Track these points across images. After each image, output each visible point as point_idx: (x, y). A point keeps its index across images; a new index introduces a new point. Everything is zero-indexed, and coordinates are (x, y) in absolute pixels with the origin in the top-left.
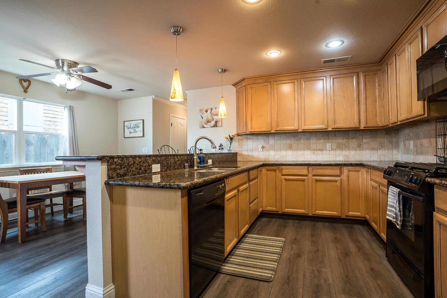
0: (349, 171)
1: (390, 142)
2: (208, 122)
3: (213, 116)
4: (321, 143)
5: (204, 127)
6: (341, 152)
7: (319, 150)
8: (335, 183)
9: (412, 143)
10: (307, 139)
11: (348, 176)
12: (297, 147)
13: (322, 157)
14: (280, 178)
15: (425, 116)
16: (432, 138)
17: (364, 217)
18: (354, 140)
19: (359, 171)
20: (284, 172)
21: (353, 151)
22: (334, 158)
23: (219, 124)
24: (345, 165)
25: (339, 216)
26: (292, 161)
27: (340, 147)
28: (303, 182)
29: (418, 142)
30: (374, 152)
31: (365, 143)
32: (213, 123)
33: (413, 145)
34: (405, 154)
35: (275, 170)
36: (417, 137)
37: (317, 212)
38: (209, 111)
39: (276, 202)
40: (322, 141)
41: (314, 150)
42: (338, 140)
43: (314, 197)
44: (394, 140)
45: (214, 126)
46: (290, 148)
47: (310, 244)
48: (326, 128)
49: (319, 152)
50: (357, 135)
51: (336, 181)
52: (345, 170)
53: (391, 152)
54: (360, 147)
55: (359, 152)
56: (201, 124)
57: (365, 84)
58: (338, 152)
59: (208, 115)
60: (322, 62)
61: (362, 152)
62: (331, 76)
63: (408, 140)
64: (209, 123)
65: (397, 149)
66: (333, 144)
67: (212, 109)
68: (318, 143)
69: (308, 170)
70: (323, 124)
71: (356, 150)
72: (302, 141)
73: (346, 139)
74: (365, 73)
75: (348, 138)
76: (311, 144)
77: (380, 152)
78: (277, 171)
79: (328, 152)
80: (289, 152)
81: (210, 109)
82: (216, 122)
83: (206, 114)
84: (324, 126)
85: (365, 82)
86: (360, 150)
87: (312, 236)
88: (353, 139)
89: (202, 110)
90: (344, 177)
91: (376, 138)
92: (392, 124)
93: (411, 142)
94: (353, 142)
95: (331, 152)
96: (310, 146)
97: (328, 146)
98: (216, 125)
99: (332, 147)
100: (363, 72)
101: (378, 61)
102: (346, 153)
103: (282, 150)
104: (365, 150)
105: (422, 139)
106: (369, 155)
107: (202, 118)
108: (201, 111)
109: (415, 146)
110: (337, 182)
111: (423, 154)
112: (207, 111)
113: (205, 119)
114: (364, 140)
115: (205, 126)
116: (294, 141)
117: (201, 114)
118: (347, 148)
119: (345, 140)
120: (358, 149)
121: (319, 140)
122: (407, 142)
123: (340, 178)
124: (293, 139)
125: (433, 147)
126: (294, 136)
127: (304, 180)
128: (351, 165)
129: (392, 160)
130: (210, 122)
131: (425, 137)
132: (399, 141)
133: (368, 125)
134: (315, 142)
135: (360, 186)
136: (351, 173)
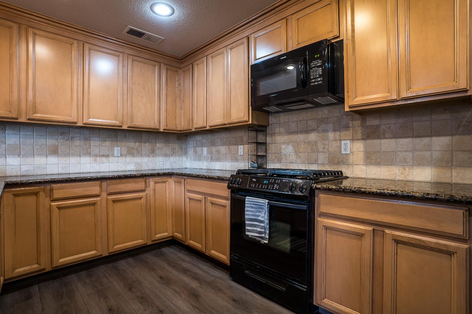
0: (155, 183)
1: (180, 148)
4: (107, 146)
6: (132, 159)
7: (103, 156)
8: (139, 201)
9: (205, 150)
10: (86, 139)
11: (155, 190)
12: (68, 151)
13: (107, 165)
14: (48, 206)
15: (248, 123)
16: (232, 145)
17: (172, 236)
18: (147, 145)
19: (165, 182)
20: (56, 195)
21: (146, 157)
22: (123, 167)
24: (152, 175)
25: (145, 244)
26: (58, 174)
27: (130, 153)
28: (92, 207)
29: (214, 149)
30: (167, 158)
31: (159, 148)
33: (207, 152)
34: (195, 160)
35: (36, 194)
36: (213, 144)
37: (116, 247)
39: (38, 253)
40: (107, 143)
41: (96, 156)
42: (129, 143)
43: (111, 227)
44: (184, 146)
46: (54, 152)
47: (140, 306)
48: (121, 125)
49: (104, 159)
50: (150, 139)
51: (140, 198)
52: (151, 181)
53: (181, 158)
54: (153, 153)
55: (152, 158)
57: (167, 79)
58: (129, 159)
60: (127, 30)
61: (155, 158)
62: (130, 55)
63: (200, 147)
65: (186, 155)
66: (123, 149)
68: (102, 146)
69: (101, 187)
70: (116, 120)
71: (149, 156)
72: (77, 142)
73: (139, 142)
74: (168, 67)
75: (141, 142)
76: (92, 147)
77: (172, 159)
78: (42, 194)
79: (116, 158)
80: (52, 160)
84: (118, 122)
85: (167, 76)
86: (153, 157)
87: (130, 289)
88: (146, 143)
90: (150, 191)
91: (168, 143)
92: (196, 129)
93: (204, 148)
94: (146, 147)
95: (121, 159)
96: (89, 150)
97: (117, 150)
99: (122, 152)
100: (165, 64)
101: (180, 57)
102: (138, 160)
103: (37, 155)
104: (158, 157)
105: (219, 146)
106: (162, 162)
109: (210, 152)
110: (142, 199)
111: (220, 160)
114: (158, 145)
116: (61, 141)
118: (139, 153)
119: (137, 144)
120: (152, 155)
121: (104, 141)
122: (199, 149)
123: (145, 194)
124: (60, 137)
125: (233, 154)
126: (62, 134)
127: (94, 204)
128: (158, 175)
129: (182, 167)
131: (223, 144)
132: (188, 147)
133: (168, 128)
134: (97, 145)
135: (167, 200)
136: (157, 185)
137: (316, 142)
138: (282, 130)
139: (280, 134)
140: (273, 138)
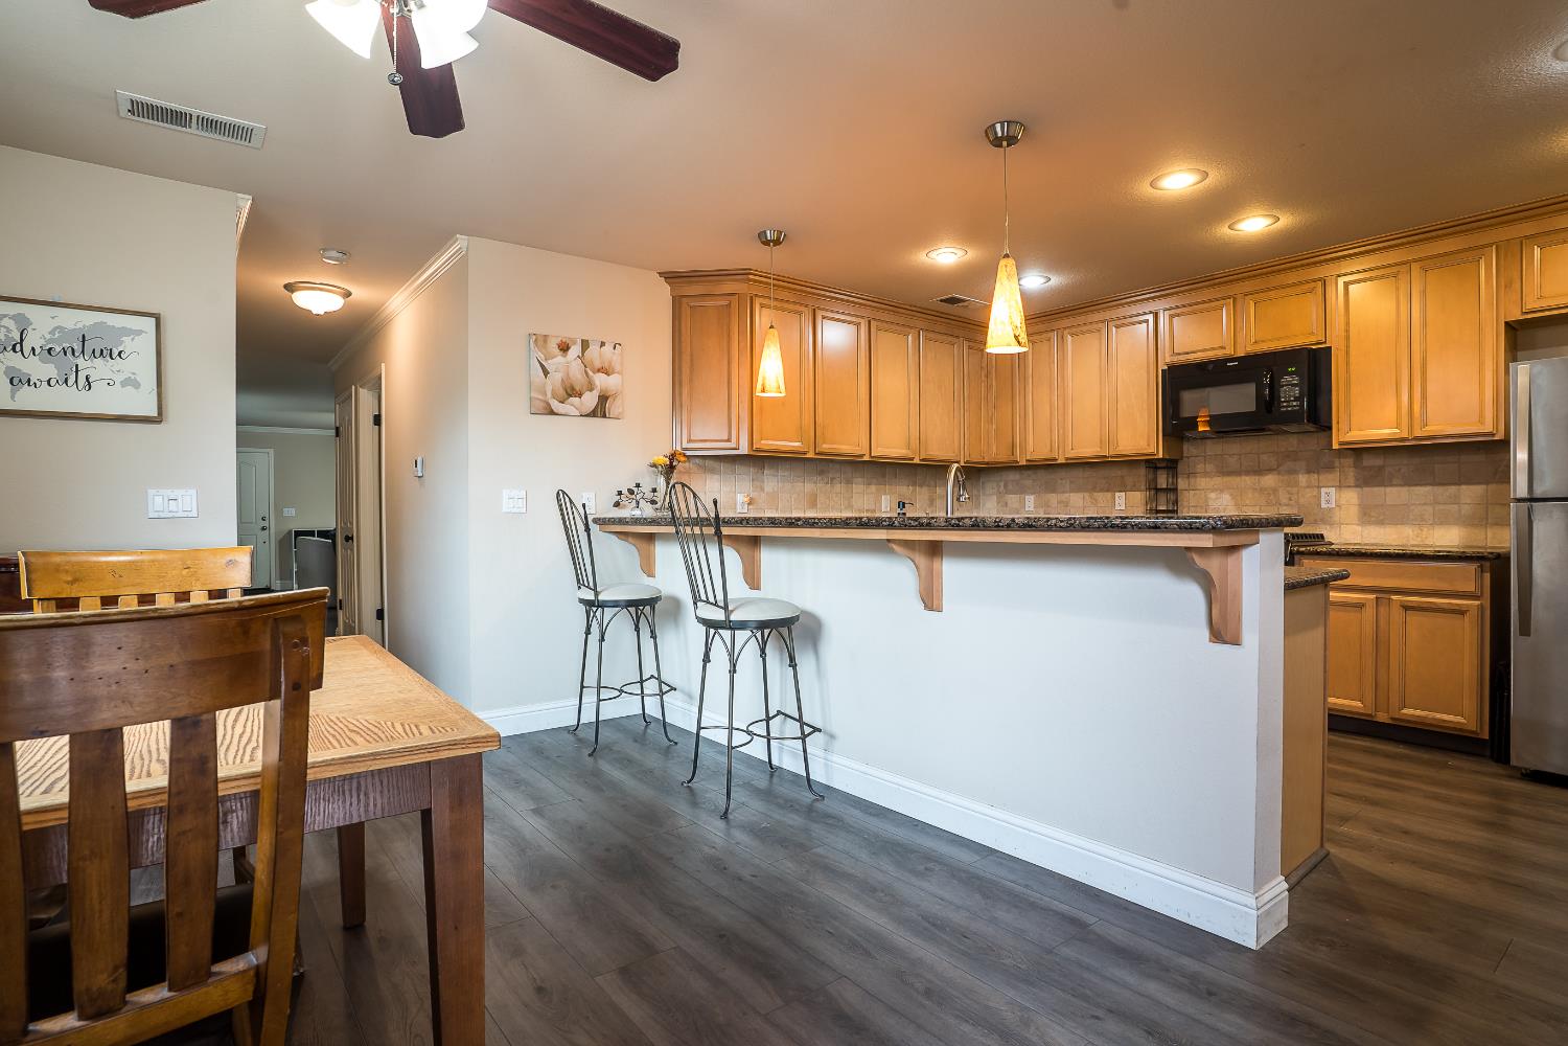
2: (571, 392)
3: (590, 373)
5: (552, 413)
9: (1030, 499)
15: (1157, 457)
16: (1099, 492)
23: (613, 407)
29: (1054, 498)
32: (590, 400)
33: (1035, 504)
36: (1050, 489)
38: (575, 350)
40: (873, 488)
45: (593, 414)
56: (540, 397)
59: (568, 366)
63: (1015, 494)
64: (575, 400)
67: (585, 345)
81: (579, 342)
82: (603, 399)
83: (560, 359)
89: (545, 341)
93: (1027, 497)
98: (600, 410)
105: (1066, 493)
107: (546, 373)
108: (540, 343)
109: (1043, 505)
112: (564, 348)
113: (556, 377)
115: (555, 405)
117: (542, 357)
122: (1012, 498)
125: (1102, 508)
130: (580, 396)
131: (1078, 490)
137: (1275, 490)
138: (1210, 467)
139: (1206, 474)
140: (1192, 480)
